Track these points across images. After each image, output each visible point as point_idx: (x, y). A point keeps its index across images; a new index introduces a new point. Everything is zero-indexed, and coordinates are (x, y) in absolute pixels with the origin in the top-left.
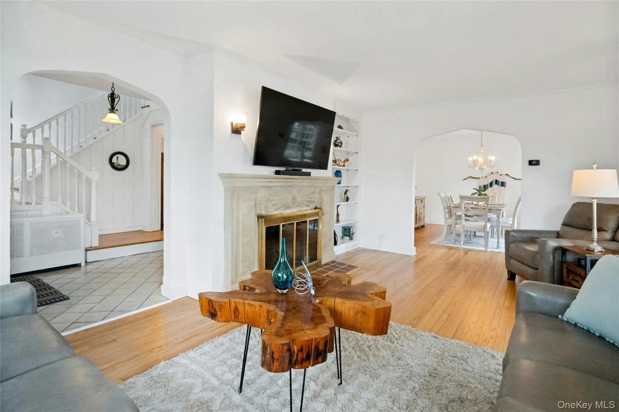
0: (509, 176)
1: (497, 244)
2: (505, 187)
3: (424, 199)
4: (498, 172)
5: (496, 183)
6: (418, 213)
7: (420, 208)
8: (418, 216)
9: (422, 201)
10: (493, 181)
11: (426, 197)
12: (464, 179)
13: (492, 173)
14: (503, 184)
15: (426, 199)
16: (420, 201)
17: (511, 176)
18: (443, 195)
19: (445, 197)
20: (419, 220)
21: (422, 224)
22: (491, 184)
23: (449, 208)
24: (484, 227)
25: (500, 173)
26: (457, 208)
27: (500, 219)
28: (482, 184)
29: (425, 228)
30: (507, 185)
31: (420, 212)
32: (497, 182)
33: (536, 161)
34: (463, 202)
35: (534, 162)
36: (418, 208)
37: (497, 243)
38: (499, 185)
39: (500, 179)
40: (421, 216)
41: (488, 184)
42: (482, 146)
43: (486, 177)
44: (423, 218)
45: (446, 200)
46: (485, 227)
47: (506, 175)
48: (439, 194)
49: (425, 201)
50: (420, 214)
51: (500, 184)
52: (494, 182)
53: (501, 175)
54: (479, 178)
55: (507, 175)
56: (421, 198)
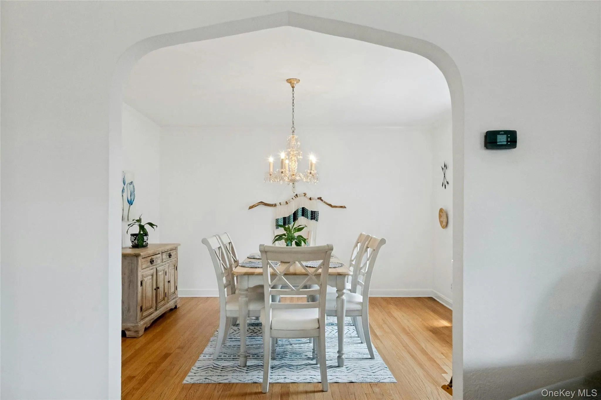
0: (322, 200)
1: (338, 355)
2: (317, 220)
3: (176, 249)
4: (305, 194)
5: (303, 215)
6: (161, 285)
7: (167, 270)
8: (161, 290)
9: (170, 256)
10: (297, 210)
11: (180, 245)
12: (251, 208)
13: (297, 195)
14: (314, 216)
15: (179, 248)
16: (165, 256)
17: (326, 201)
18: (215, 244)
19: (219, 248)
20: (164, 299)
21: (171, 304)
22: (295, 216)
23: (230, 274)
24: (317, 326)
25: (309, 196)
26: (250, 277)
27: (344, 297)
28: (281, 217)
29: (181, 312)
30: (320, 217)
31: (167, 280)
32: (304, 212)
33: (506, 132)
34: (268, 263)
35: (502, 139)
36: (160, 273)
37: (339, 352)
38: (308, 218)
39: (310, 208)
40: (169, 288)
41: (289, 217)
42: (293, 132)
43: (287, 203)
44: (172, 290)
45: (222, 252)
46: (320, 325)
47: (318, 198)
48: (205, 241)
49: (177, 254)
50: (166, 284)
51: (309, 215)
52: (300, 213)
53: (310, 199)
54: (275, 205)
55: (320, 198)
56: (168, 247)
